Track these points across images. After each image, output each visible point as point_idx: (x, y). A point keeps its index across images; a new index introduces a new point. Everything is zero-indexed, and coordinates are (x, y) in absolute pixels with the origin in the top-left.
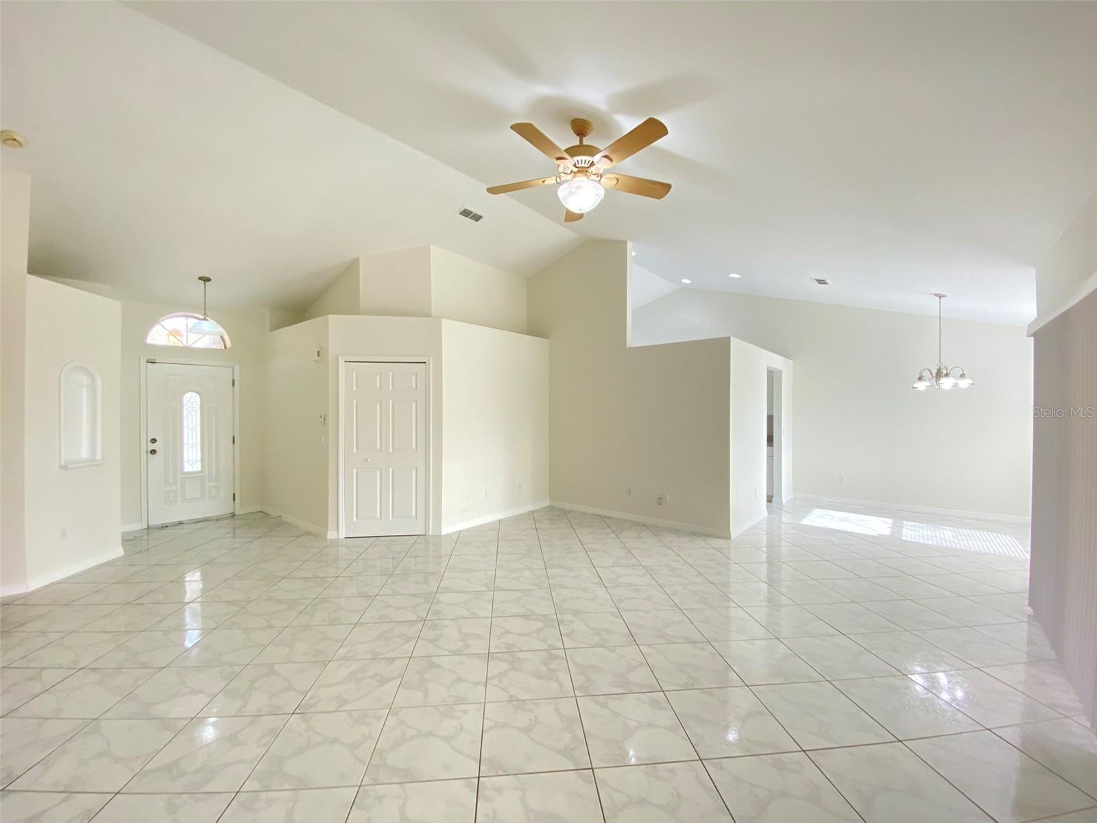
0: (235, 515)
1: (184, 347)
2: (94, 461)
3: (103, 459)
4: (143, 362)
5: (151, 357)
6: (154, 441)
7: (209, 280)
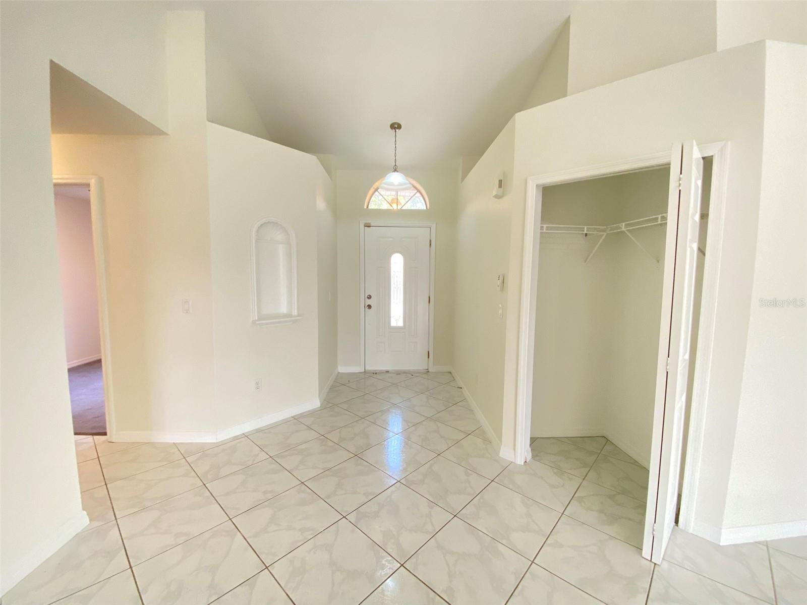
0: (428, 372)
2: (291, 317)
3: (299, 315)
4: (362, 226)
5: (368, 222)
6: (369, 297)
7: (399, 127)
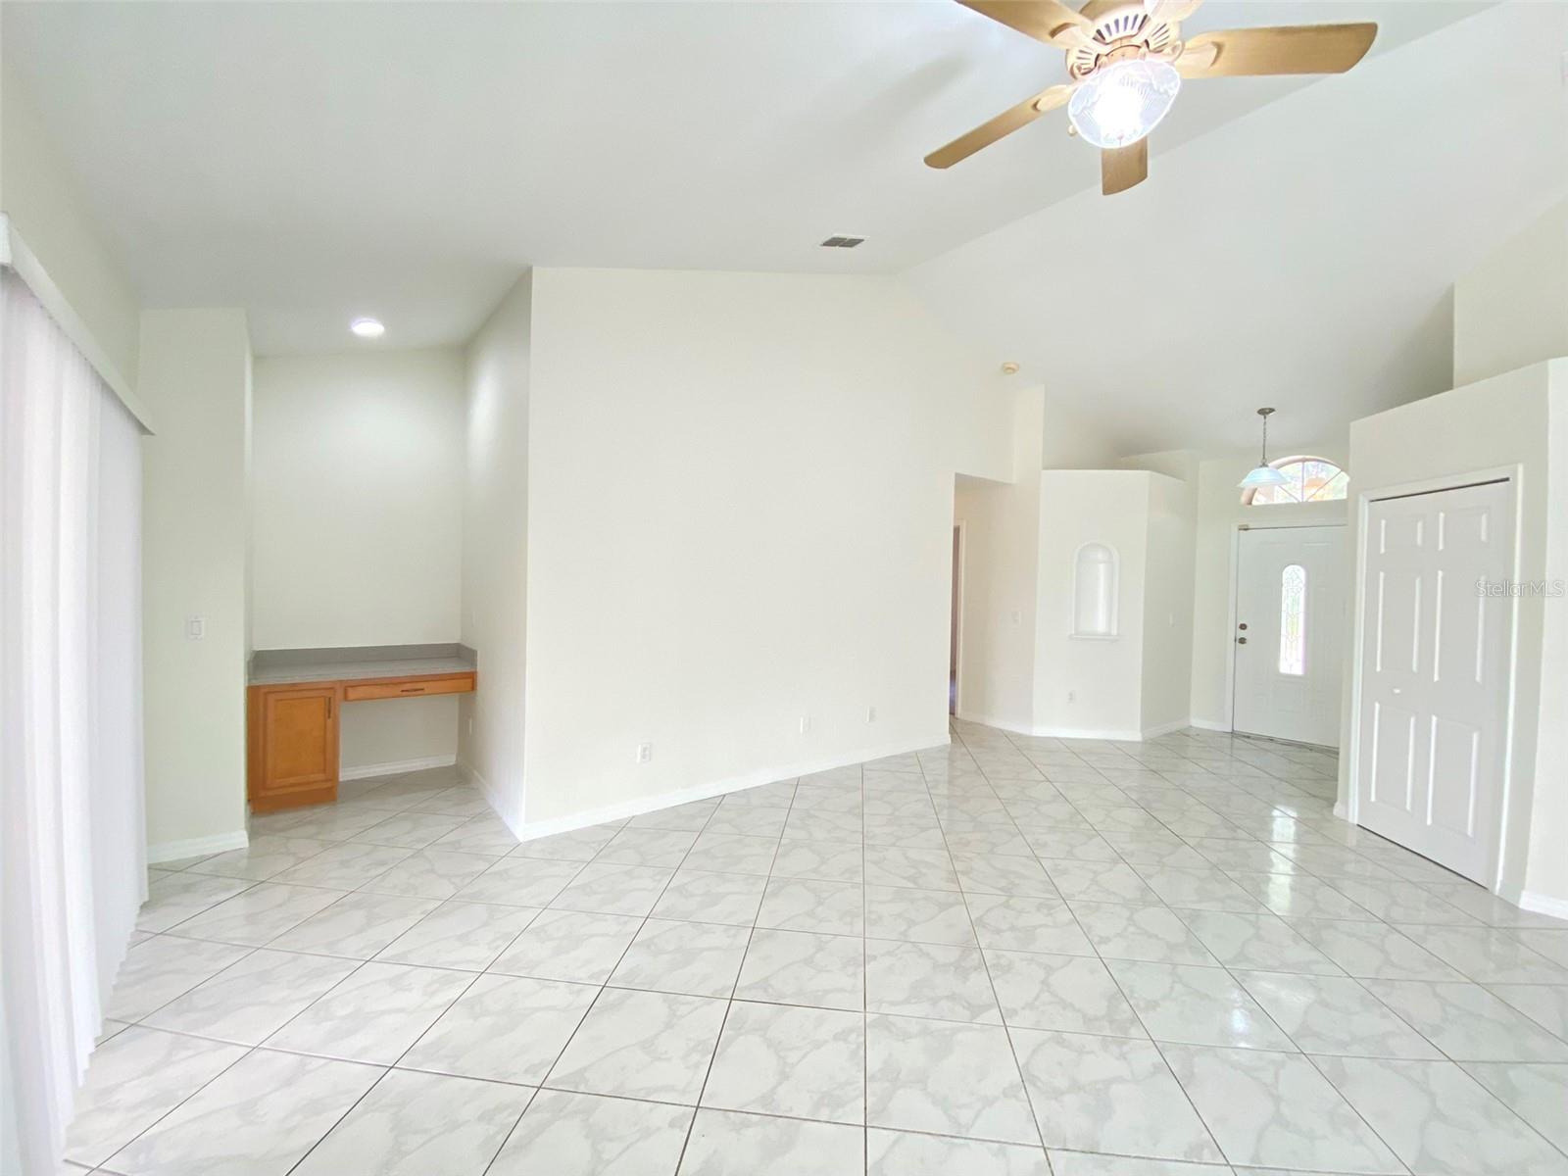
1: (1299, 503)
2: (1110, 635)
3: (1118, 635)
4: (1235, 529)
5: (1244, 522)
6: (1243, 627)
7: (1270, 411)
